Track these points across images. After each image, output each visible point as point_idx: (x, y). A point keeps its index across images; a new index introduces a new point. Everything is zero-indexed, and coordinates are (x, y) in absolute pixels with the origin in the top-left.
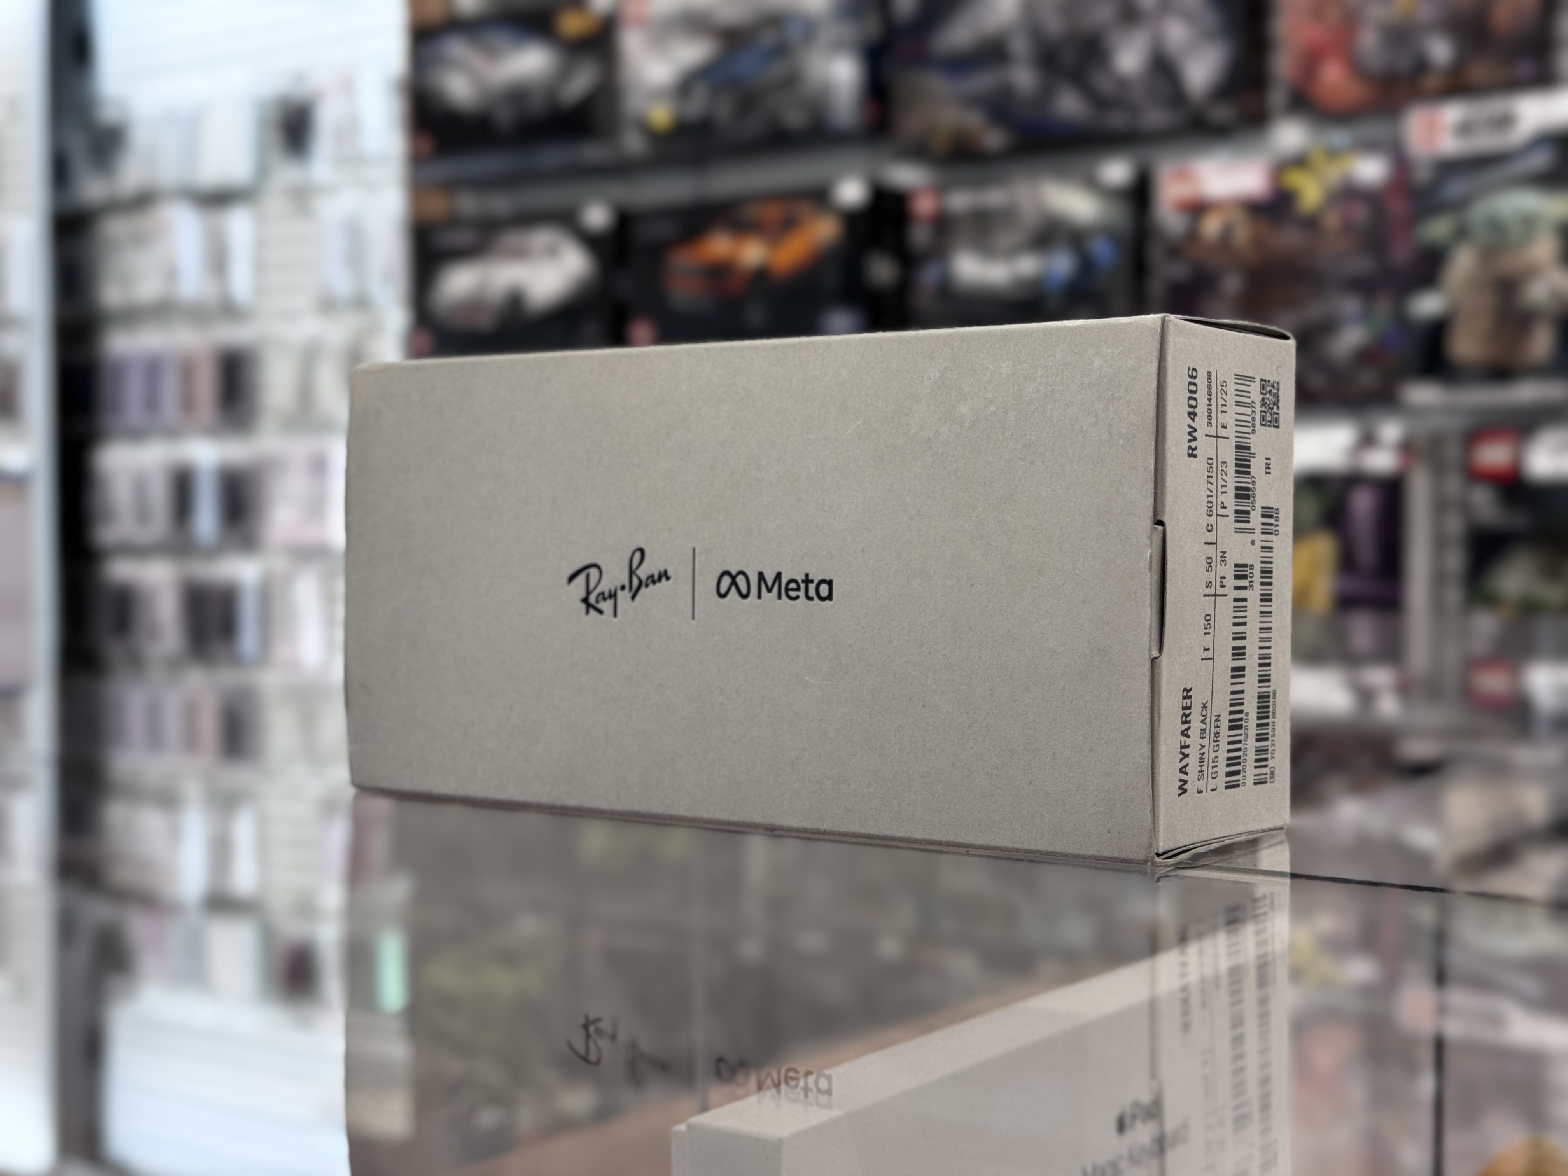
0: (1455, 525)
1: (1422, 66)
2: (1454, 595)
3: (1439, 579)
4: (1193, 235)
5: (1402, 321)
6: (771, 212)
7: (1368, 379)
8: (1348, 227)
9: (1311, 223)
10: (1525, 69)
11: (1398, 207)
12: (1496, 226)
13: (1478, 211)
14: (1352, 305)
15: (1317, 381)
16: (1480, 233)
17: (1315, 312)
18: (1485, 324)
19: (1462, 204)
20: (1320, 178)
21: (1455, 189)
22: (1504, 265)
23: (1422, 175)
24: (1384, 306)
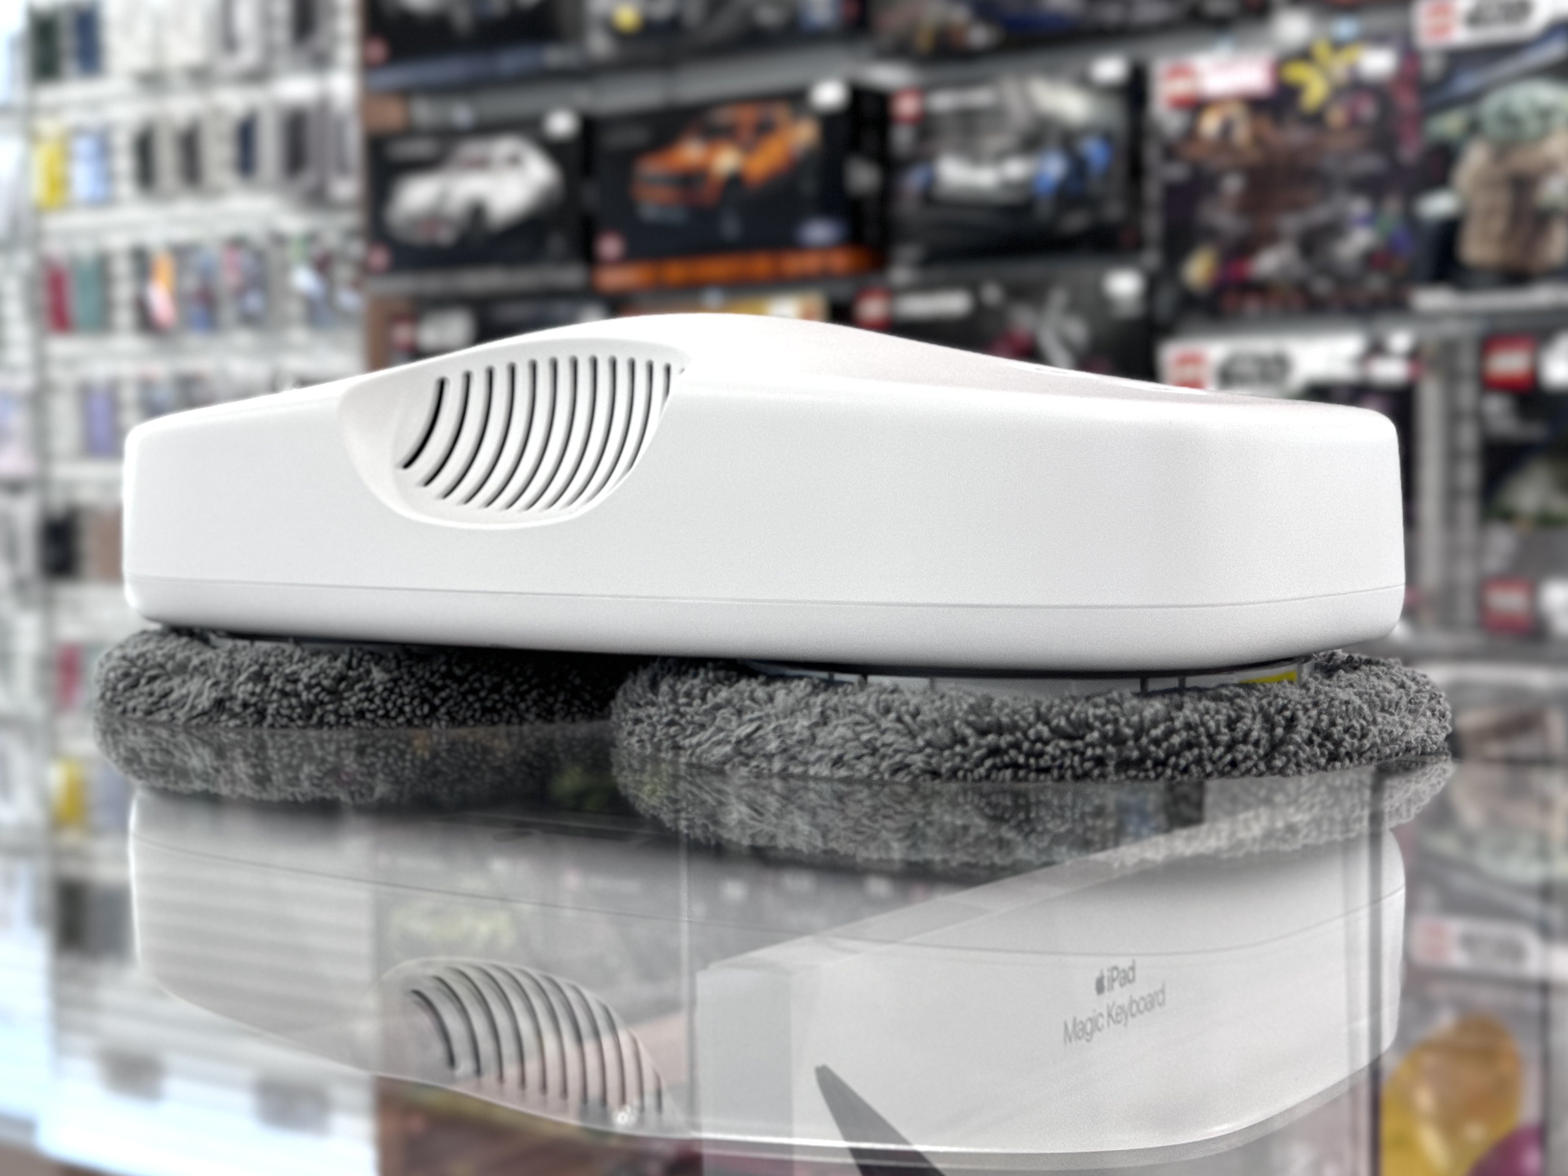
0: (1468, 437)
2: (1468, 510)
3: (1450, 494)
4: (1191, 133)
5: (1412, 222)
6: (746, 116)
7: (1376, 284)
8: (1354, 122)
9: (1316, 119)
11: (1407, 102)
12: (1510, 119)
13: (1491, 105)
14: (1359, 206)
15: (1322, 286)
16: (1493, 127)
17: (1320, 214)
18: (1498, 224)
19: (1474, 97)
20: (1325, 72)
21: (1467, 82)
22: (1522, 161)
23: (1432, 66)
24: (1392, 207)
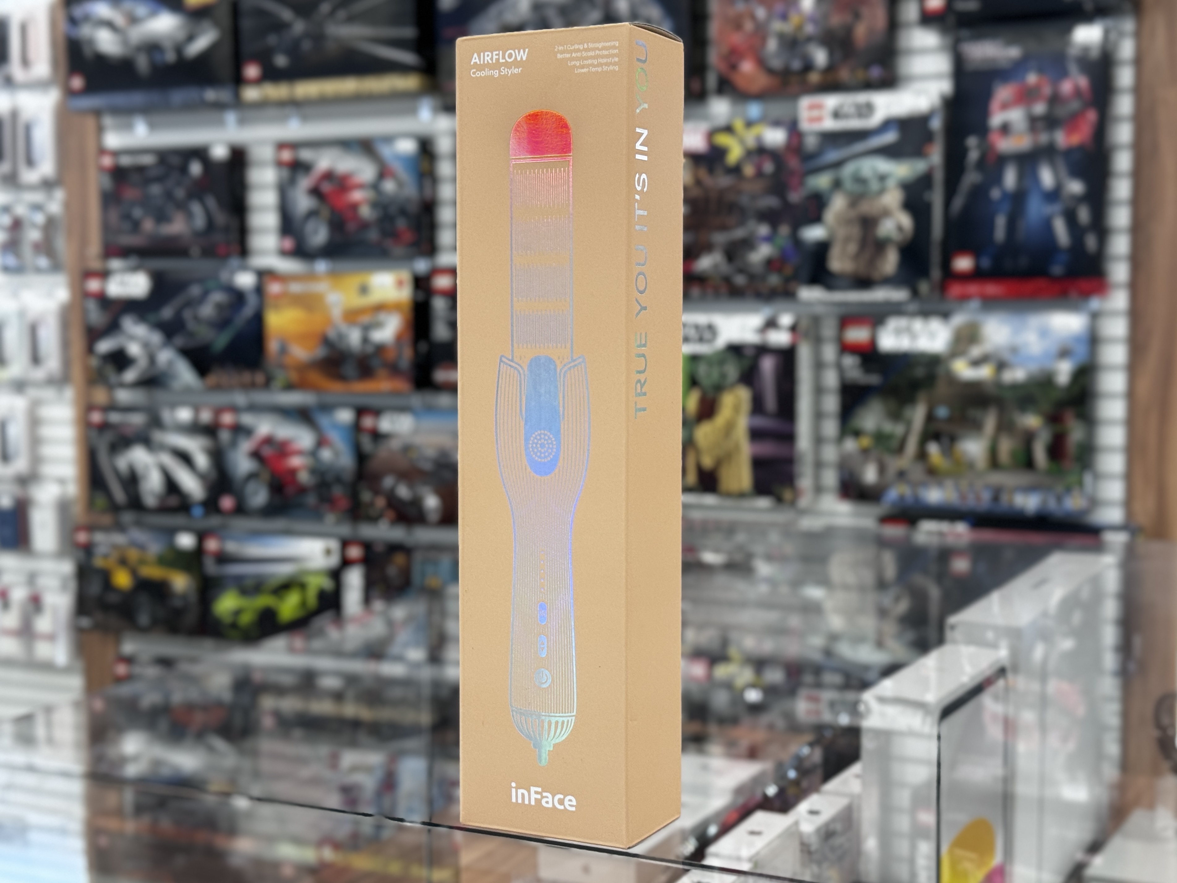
0: (831, 379)
1: (808, 67)
2: (830, 428)
3: (818, 415)
5: (797, 242)
7: (774, 280)
8: (760, 175)
9: (736, 170)
10: (875, 72)
11: (794, 163)
12: (860, 180)
13: (848, 170)
14: (764, 230)
15: (740, 280)
16: (848, 184)
17: (739, 233)
18: (852, 248)
19: (838, 165)
20: (742, 142)
21: (832, 155)
22: (866, 208)
23: (811, 143)
24: (784, 230)
